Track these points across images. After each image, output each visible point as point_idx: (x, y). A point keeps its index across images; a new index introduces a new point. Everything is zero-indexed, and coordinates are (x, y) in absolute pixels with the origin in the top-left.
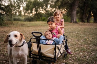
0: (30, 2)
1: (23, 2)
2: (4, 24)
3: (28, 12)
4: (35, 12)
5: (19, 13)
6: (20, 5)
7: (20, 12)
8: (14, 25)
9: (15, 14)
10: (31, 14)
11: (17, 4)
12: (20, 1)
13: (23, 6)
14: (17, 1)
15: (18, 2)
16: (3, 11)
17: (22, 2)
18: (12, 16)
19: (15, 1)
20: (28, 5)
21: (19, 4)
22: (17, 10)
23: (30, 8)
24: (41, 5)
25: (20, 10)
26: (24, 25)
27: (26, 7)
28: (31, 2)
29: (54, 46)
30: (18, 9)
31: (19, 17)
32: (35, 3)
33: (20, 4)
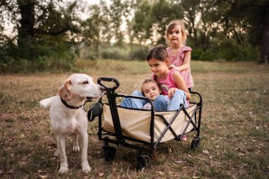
0: (145, 8)
1: (129, 8)
2: (74, 66)
3: (140, 36)
4: (159, 36)
5: (118, 38)
6: (120, 16)
7: (120, 36)
8: (97, 69)
9: (106, 40)
10: (149, 42)
11: (111, 15)
12: (120, 7)
13: (127, 21)
14: (112, 8)
15: (115, 10)
16: (75, 35)
17: (125, 8)
18: (100, 48)
19: (109, 8)
20: (140, 15)
21: (117, 14)
22: (113, 29)
23: (144, 24)
24: (176, 13)
25: (119, 32)
26: (123, 69)
27: (135, 23)
28: (148, 8)
29: (150, 112)
30: (113, 27)
31: (117, 49)
32: (160, 10)
33: (119, 14)
